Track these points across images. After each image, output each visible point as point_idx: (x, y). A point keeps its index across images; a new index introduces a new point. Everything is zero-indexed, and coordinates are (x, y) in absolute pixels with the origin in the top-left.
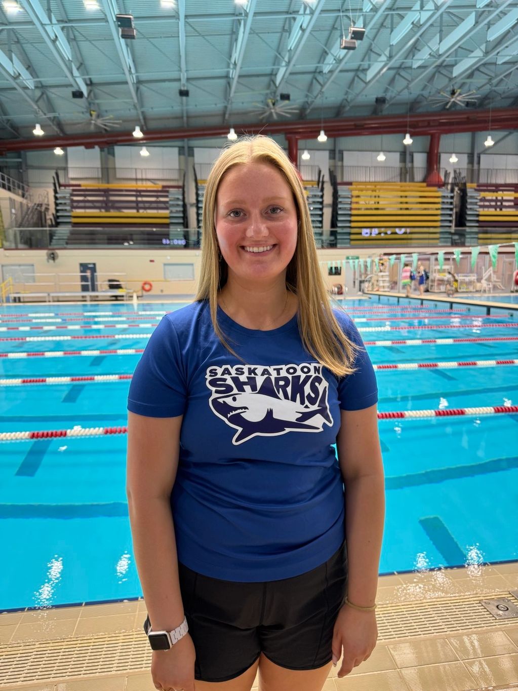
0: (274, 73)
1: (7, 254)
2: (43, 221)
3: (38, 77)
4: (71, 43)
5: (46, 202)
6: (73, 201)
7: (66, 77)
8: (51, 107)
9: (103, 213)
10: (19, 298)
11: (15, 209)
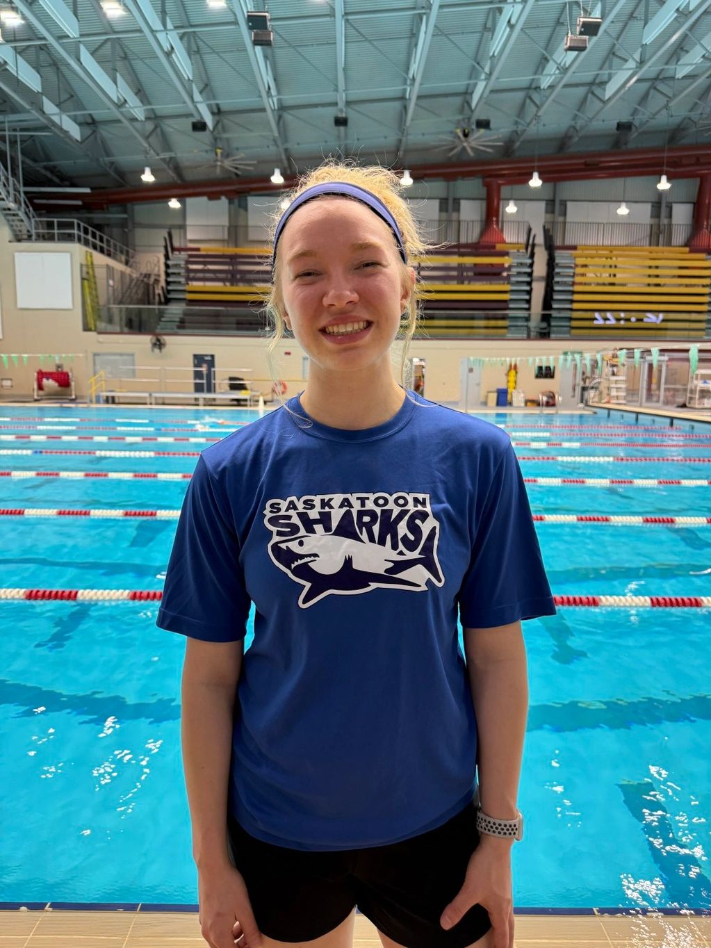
0: (470, 91)
1: (101, 340)
2: (151, 296)
3: (149, 103)
4: (192, 57)
5: (156, 271)
6: (188, 271)
7: (184, 102)
8: (166, 145)
9: (228, 287)
10: (113, 398)
11: (113, 280)
